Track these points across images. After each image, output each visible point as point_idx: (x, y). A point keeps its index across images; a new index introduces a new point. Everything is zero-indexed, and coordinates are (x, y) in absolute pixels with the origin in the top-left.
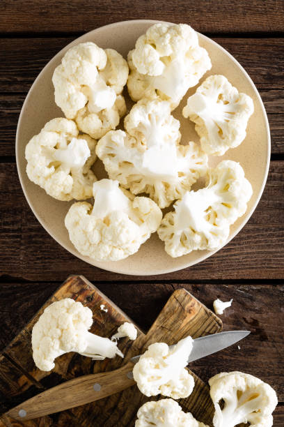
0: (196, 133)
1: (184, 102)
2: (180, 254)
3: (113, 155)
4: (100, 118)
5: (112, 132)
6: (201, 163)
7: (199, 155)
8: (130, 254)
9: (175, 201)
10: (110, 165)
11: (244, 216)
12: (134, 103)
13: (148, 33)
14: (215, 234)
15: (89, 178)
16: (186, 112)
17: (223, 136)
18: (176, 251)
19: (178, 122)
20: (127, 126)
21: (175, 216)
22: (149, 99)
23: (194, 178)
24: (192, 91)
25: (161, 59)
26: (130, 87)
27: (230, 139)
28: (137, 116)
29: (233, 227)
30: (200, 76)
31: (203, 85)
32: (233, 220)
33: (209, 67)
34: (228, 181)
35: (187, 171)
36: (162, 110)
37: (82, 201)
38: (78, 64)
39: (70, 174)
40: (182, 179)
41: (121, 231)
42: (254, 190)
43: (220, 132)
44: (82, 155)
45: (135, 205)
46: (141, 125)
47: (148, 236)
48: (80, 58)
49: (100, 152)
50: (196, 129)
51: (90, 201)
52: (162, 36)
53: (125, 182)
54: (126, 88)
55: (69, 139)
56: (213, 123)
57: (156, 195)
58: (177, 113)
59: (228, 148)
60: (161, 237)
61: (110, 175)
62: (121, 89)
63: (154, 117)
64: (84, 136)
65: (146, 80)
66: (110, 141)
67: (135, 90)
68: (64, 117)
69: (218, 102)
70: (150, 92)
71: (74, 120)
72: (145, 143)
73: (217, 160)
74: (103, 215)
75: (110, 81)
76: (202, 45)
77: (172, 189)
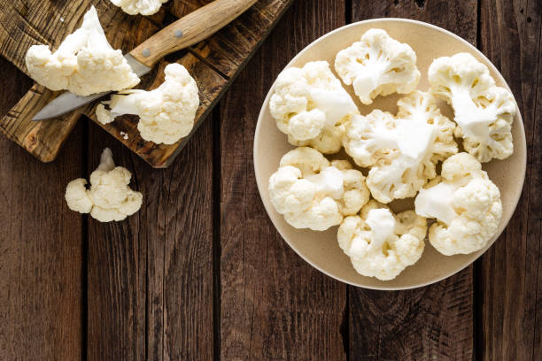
0: (389, 96)
1: (356, 100)
2: (511, 145)
3: (393, 186)
4: (350, 190)
5: (368, 182)
6: (422, 99)
7: (413, 99)
8: (499, 196)
9: (453, 135)
10: (401, 192)
11: (490, 68)
12: (342, 149)
13: (277, 117)
14: (501, 103)
15: (406, 219)
16: (366, 100)
17: (401, 68)
18: (505, 149)
19: (374, 111)
20: (366, 164)
21: (470, 138)
22: (345, 134)
23: (435, 110)
24: (350, 89)
25: (309, 110)
26: (326, 151)
27: (407, 62)
28: (358, 152)
29: (498, 84)
30: (332, 76)
31: (342, 77)
32: (492, 81)
33: (325, 64)
34: (451, 75)
35: (428, 115)
36: (360, 123)
37: (428, 232)
38: (292, 197)
39: (400, 236)
40: (436, 122)
41: (477, 198)
42: (465, 51)
43: (396, 70)
44: (385, 217)
45: (449, 177)
46: (369, 149)
47: (485, 173)
48: (287, 193)
49: (386, 199)
50: (384, 95)
51: (431, 222)
52: (284, 102)
53: (423, 182)
54: (326, 155)
55: (363, 226)
56: (387, 76)
57: (443, 154)
58: (365, 110)
59: (416, 67)
60: (488, 160)
61: (413, 195)
62: (326, 160)
63: (365, 135)
64: (364, 212)
65: (325, 132)
66: (376, 185)
67: (332, 147)
68: (338, 226)
69: (364, 65)
70: (337, 132)
71: (345, 217)
72: (388, 150)
73: (424, 83)
74: (453, 212)
75: (315, 169)
76: (301, 65)
77: (442, 135)
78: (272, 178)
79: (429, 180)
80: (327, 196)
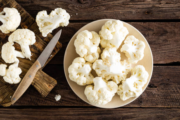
0: (126, 56)
1: (121, 47)
2: (126, 99)
3: (99, 68)
4: (93, 56)
5: (97, 60)
6: (129, 67)
7: (128, 64)
8: (109, 102)
9: (122, 81)
10: (98, 72)
11: (147, 83)
12: (104, 49)
13: (105, 24)
14: (137, 91)
15: (91, 77)
16: (122, 50)
17: (136, 57)
18: (124, 98)
19: (120, 54)
20: (102, 57)
21: (123, 86)
22: (109, 47)
23: (127, 72)
24: (123, 43)
25: (111, 33)
26: (101, 44)
27: (139, 57)
28: (105, 54)
29: (143, 88)
30: (125, 36)
31: (126, 40)
32: (143, 85)
33: (127, 33)
34: (140, 72)
35: (125, 70)
36: (113, 50)
37: (89, 85)
38: (83, 39)
39: (85, 76)
40: (124, 74)
41: (105, 95)
42: (149, 74)
43: (135, 55)
44: (88, 70)
45: (109, 84)
46: (107, 57)
47: (114, 95)
48: (84, 37)
49: (94, 68)
50: (126, 55)
51: (93, 84)
52: (111, 25)
53: (104, 77)
55: (83, 64)
56: (132, 53)
57: (115, 80)
58: (119, 50)
59: (138, 61)
60: (118, 94)
61: (98, 75)
62: (98, 45)
63: (111, 54)
64: (87, 63)
65: (107, 41)
66: (97, 63)
67: (103, 44)
68: (80, 57)
69: (132, 45)
70: (108, 45)
71: (83, 58)
72: (109, 62)
73: (135, 65)
74: (98, 89)
75: (94, 43)
76: (124, 26)
77: (120, 77)
78: (86, 30)
79: (105, 79)
80: (88, 49)
